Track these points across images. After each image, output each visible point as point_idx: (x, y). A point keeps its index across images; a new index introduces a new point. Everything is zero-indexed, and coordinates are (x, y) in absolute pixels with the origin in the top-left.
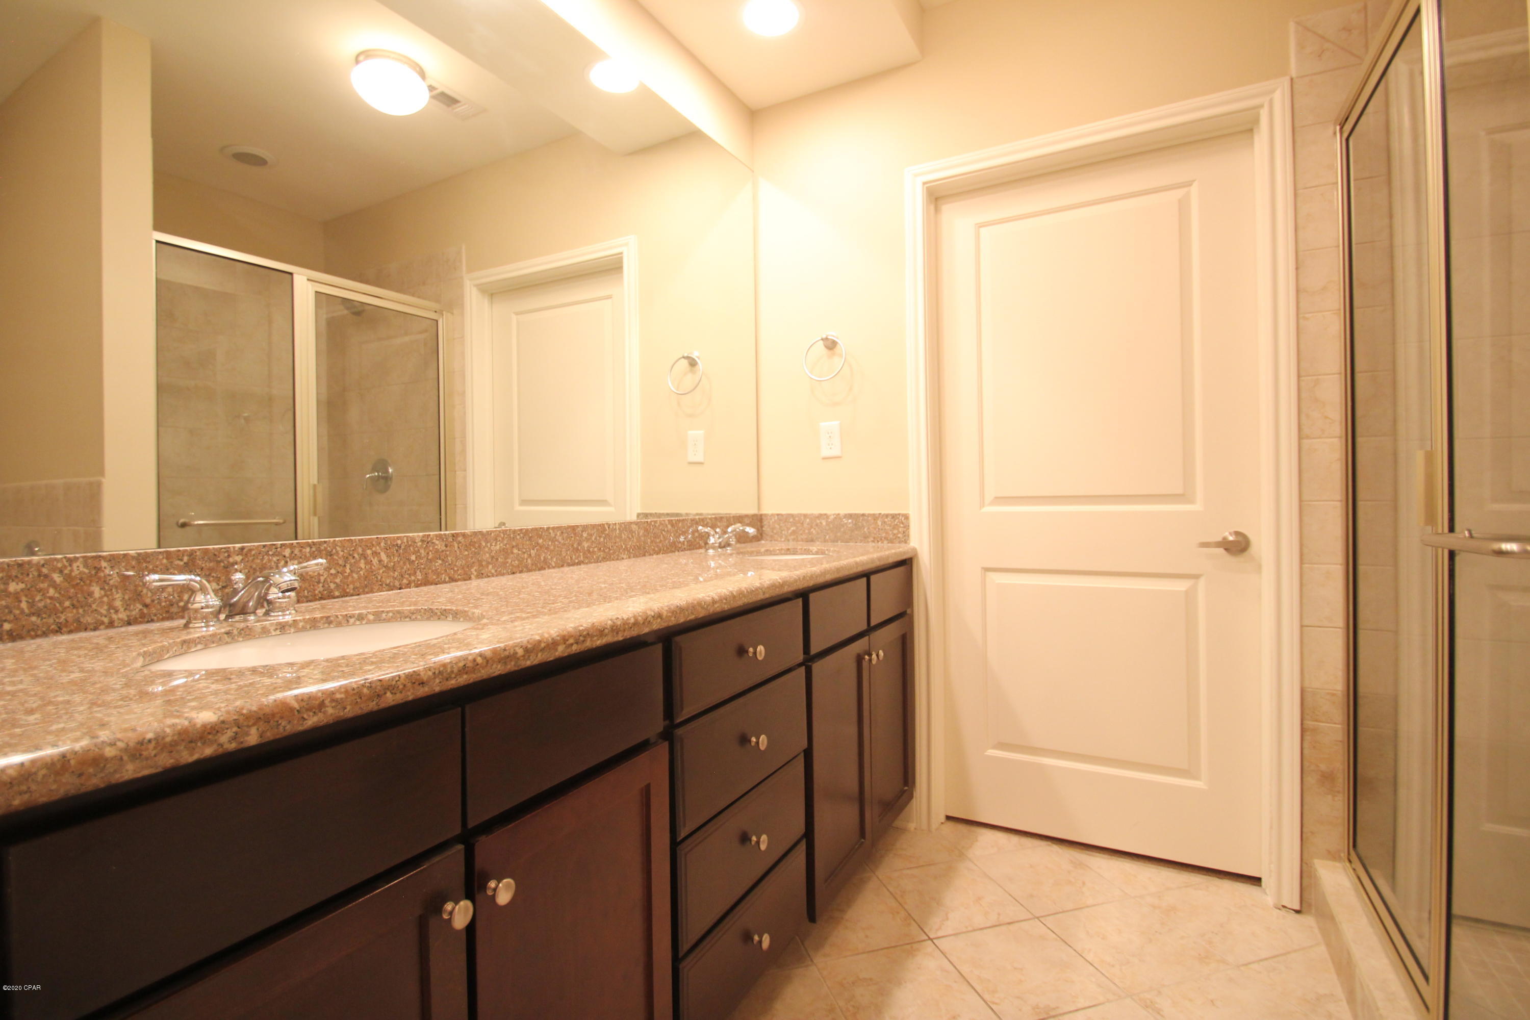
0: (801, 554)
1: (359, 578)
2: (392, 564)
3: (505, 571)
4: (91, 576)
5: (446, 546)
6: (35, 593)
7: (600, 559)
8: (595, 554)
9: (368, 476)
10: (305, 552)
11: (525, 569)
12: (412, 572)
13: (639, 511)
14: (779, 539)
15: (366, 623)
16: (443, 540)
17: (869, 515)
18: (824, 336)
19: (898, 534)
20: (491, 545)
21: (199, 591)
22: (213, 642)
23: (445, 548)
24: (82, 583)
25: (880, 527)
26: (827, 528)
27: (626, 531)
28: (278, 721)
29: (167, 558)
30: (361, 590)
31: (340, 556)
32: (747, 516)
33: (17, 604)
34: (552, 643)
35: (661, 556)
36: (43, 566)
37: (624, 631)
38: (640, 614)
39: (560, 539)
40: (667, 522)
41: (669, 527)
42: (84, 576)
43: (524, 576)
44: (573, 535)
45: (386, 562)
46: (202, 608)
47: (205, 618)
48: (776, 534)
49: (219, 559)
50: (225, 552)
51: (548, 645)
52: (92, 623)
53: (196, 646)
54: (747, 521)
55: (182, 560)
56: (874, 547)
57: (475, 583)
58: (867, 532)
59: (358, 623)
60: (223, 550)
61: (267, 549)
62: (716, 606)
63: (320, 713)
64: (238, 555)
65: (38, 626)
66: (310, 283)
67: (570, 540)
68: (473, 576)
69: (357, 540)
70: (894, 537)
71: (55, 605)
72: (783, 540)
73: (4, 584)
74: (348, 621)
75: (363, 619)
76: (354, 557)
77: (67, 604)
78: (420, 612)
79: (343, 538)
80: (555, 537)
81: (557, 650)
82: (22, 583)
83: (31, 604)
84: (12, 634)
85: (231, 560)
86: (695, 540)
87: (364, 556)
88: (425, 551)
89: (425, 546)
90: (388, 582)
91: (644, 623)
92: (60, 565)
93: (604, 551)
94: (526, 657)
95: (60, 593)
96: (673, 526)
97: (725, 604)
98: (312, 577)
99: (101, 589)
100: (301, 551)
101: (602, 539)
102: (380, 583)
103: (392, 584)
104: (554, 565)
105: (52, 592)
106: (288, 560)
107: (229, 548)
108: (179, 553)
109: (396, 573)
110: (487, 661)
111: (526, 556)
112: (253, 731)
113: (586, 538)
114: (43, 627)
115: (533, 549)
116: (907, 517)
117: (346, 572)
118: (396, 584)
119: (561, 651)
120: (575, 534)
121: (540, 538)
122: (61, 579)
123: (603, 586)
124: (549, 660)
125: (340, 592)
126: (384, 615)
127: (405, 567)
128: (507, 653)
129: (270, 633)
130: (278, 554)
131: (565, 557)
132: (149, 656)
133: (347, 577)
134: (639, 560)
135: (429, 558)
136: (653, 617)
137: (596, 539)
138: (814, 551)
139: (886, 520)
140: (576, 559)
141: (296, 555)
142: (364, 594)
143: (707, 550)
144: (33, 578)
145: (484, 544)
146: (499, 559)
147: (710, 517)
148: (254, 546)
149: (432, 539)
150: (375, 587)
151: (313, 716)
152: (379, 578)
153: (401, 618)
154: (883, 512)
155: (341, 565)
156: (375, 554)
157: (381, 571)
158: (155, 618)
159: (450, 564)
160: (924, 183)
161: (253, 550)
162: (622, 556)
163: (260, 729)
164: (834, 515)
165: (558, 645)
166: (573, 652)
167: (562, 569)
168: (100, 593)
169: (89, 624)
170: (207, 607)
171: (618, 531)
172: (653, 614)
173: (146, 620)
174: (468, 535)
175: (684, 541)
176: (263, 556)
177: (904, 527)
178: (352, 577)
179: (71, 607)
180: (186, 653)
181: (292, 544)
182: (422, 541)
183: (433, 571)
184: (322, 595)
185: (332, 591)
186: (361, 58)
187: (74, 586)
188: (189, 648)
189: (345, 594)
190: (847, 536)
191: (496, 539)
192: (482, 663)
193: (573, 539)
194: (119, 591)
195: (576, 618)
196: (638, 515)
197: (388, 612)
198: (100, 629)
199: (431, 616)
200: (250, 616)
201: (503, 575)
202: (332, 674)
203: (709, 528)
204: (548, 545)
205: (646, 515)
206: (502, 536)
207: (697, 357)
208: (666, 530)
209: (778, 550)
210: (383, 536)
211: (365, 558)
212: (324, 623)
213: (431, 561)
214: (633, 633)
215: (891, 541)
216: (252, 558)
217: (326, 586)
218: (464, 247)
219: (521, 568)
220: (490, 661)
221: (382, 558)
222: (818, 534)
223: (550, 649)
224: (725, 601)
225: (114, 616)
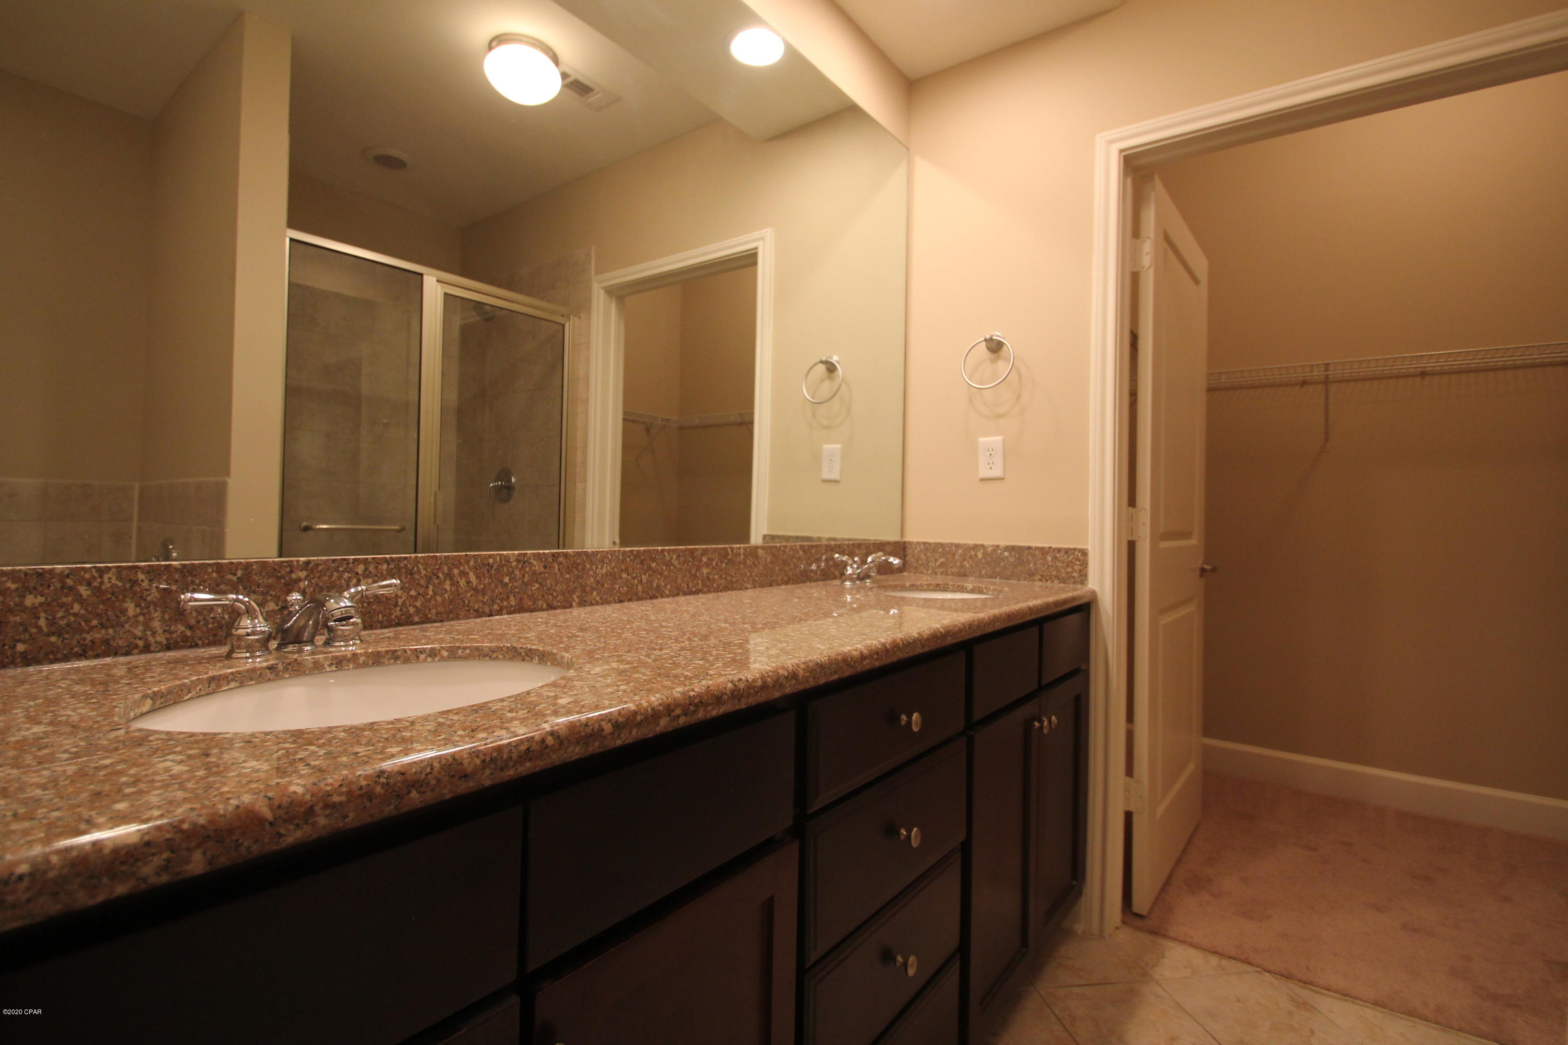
0: (954, 591)
1: (443, 602)
2: (482, 586)
3: (611, 599)
4: (125, 590)
5: (545, 567)
6: (57, 608)
7: (721, 588)
8: (715, 582)
9: (492, 485)
10: (382, 570)
11: (634, 597)
12: (505, 596)
13: (765, 532)
14: (925, 572)
15: (439, 660)
16: (541, 560)
17: (1037, 548)
18: (988, 337)
19: (1072, 573)
20: (597, 567)
21: (244, 614)
22: (251, 680)
23: (543, 569)
24: (113, 598)
25: (1049, 563)
26: (984, 561)
27: (752, 556)
28: (237, 841)
29: (218, 572)
30: (444, 616)
31: (422, 575)
32: (888, 543)
33: (34, 621)
34: (652, 716)
35: (790, 587)
36: (68, 576)
37: (748, 696)
38: (770, 674)
39: (676, 563)
40: (798, 548)
41: (801, 553)
42: (116, 590)
43: (632, 606)
44: (691, 560)
45: (475, 584)
46: (248, 635)
47: (250, 648)
48: (921, 565)
49: (279, 574)
50: (287, 567)
51: (646, 718)
52: (124, 647)
53: (228, 684)
54: (888, 549)
55: (235, 574)
56: (1041, 587)
57: (576, 612)
58: (1033, 568)
59: (429, 659)
60: (284, 564)
61: (337, 564)
62: (865, 663)
63: (305, 826)
64: (301, 571)
65: (58, 649)
66: (439, 286)
67: (688, 565)
68: (574, 604)
69: (443, 557)
70: (1068, 576)
71: (80, 624)
72: (929, 572)
73: (20, 596)
74: (418, 657)
75: (435, 655)
76: (438, 577)
77: (95, 622)
78: (502, 650)
79: (427, 555)
80: (670, 561)
81: (658, 724)
82: (42, 596)
83: (51, 622)
84: (26, 656)
85: (294, 576)
86: (829, 569)
87: (449, 576)
88: (520, 572)
89: (520, 566)
90: (476, 607)
91: (774, 686)
92: (87, 576)
93: (725, 579)
94: (616, 735)
95: (86, 609)
96: (805, 552)
97: (876, 660)
98: (389, 599)
99: (136, 606)
100: (376, 568)
101: (724, 565)
102: (467, 608)
103: (480, 610)
104: (667, 592)
105: (77, 608)
106: (361, 578)
107: (292, 561)
108: (233, 566)
109: (486, 597)
110: (561, 743)
111: (636, 581)
112: (197, 856)
113: (705, 563)
114: (64, 650)
115: (645, 574)
116: (1084, 553)
117: (428, 595)
118: (485, 610)
119: (663, 724)
120: (693, 558)
121: (653, 562)
122: (89, 592)
123: (723, 625)
124: (647, 737)
125: (421, 618)
126: (460, 652)
127: (497, 591)
128: (589, 730)
129: (324, 668)
130: (350, 571)
131: (680, 585)
132: (161, 697)
133: (429, 601)
134: (765, 590)
135: (525, 580)
136: (786, 678)
137: (717, 564)
138: (968, 589)
139: (1058, 555)
140: (693, 587)
141: (370, 572)
142: (448, 621)
143: (844, 581)
144: (54, 590)
145: (588, 566)
146: (606, 585)
147: (847, 543)
148: (322, 560)
149: (529, 559)
150: (461, 613)
151: (295, 830)
152: (467, 602)
153: (479, 656)
154: (1054, 546)
155: (422, 586)
156: (464, 574)
157: (469, 595)
158: (200, 642)
159: (548, 589)
160: (1121, 151)
161: (320, 565)
162: (747, 585)
163: (208, 853)
164: (992, 546)
165: (660, 718)
166: (680, 726)
167: (677, 598)
168: (135, 611)
169: (120, 647)
170: (253, 633)
171: (742, 557)
172: (786, 673)
173: (189, 644)
174: (570, 554)
175: (816, 570)
176: (332, 573)
177: (1081, 565)
178: (436, 600)
179: (99, 626)
180: (214, 692)
181: (367, 559)
182: (518, 561)
183: (528, 596)
184: (399, 620)
185: (411, 616)
186: (494, 44)
187: (103, 603)
188: (219, 686)
189: (426, 620)
190: (1008, 573)
191: (602, 561)
192: (554, 745)
193: (691, 563)
194: (158, 609)
195: (686, 677)
196: (765, 537)
197: (465, 648)
198: (133, 654)
199: (515, 657)
200: (305, 646)
201: (609, 603)
202: (339, 759)
203: (846, 557)
204: (662, 570)
205: (773, 538)
206: (610, 557)
207: (836, 361)
208: (797, 556)
209: (926, 585)
210: (472, 553)
211: (451, 579)
212: (390, 659)
213: (526, 584)
214: (760, 699)
215: (1063, 581)
216: (319, 574)
217: (405, 610)
218: (593, 249)
219: (631, 596)
220: (565, 742)
221: (471, 579)
222: (972, 567)
223: (648, 723)
224: (875, 656)
225: (151, 639)
